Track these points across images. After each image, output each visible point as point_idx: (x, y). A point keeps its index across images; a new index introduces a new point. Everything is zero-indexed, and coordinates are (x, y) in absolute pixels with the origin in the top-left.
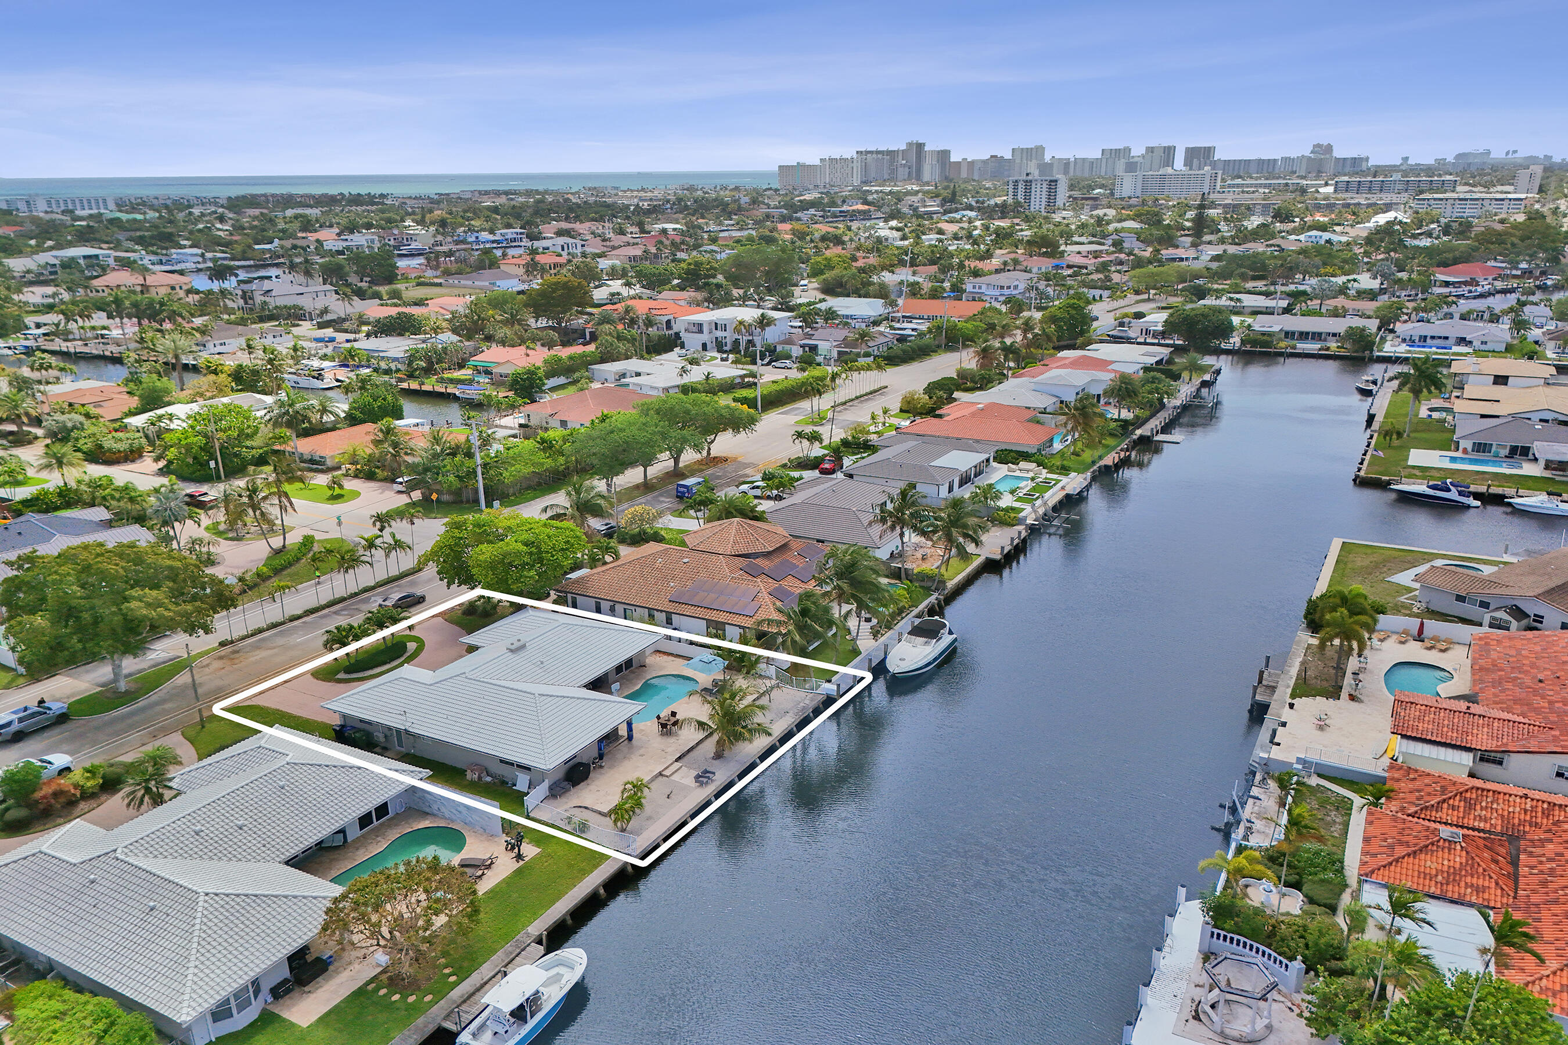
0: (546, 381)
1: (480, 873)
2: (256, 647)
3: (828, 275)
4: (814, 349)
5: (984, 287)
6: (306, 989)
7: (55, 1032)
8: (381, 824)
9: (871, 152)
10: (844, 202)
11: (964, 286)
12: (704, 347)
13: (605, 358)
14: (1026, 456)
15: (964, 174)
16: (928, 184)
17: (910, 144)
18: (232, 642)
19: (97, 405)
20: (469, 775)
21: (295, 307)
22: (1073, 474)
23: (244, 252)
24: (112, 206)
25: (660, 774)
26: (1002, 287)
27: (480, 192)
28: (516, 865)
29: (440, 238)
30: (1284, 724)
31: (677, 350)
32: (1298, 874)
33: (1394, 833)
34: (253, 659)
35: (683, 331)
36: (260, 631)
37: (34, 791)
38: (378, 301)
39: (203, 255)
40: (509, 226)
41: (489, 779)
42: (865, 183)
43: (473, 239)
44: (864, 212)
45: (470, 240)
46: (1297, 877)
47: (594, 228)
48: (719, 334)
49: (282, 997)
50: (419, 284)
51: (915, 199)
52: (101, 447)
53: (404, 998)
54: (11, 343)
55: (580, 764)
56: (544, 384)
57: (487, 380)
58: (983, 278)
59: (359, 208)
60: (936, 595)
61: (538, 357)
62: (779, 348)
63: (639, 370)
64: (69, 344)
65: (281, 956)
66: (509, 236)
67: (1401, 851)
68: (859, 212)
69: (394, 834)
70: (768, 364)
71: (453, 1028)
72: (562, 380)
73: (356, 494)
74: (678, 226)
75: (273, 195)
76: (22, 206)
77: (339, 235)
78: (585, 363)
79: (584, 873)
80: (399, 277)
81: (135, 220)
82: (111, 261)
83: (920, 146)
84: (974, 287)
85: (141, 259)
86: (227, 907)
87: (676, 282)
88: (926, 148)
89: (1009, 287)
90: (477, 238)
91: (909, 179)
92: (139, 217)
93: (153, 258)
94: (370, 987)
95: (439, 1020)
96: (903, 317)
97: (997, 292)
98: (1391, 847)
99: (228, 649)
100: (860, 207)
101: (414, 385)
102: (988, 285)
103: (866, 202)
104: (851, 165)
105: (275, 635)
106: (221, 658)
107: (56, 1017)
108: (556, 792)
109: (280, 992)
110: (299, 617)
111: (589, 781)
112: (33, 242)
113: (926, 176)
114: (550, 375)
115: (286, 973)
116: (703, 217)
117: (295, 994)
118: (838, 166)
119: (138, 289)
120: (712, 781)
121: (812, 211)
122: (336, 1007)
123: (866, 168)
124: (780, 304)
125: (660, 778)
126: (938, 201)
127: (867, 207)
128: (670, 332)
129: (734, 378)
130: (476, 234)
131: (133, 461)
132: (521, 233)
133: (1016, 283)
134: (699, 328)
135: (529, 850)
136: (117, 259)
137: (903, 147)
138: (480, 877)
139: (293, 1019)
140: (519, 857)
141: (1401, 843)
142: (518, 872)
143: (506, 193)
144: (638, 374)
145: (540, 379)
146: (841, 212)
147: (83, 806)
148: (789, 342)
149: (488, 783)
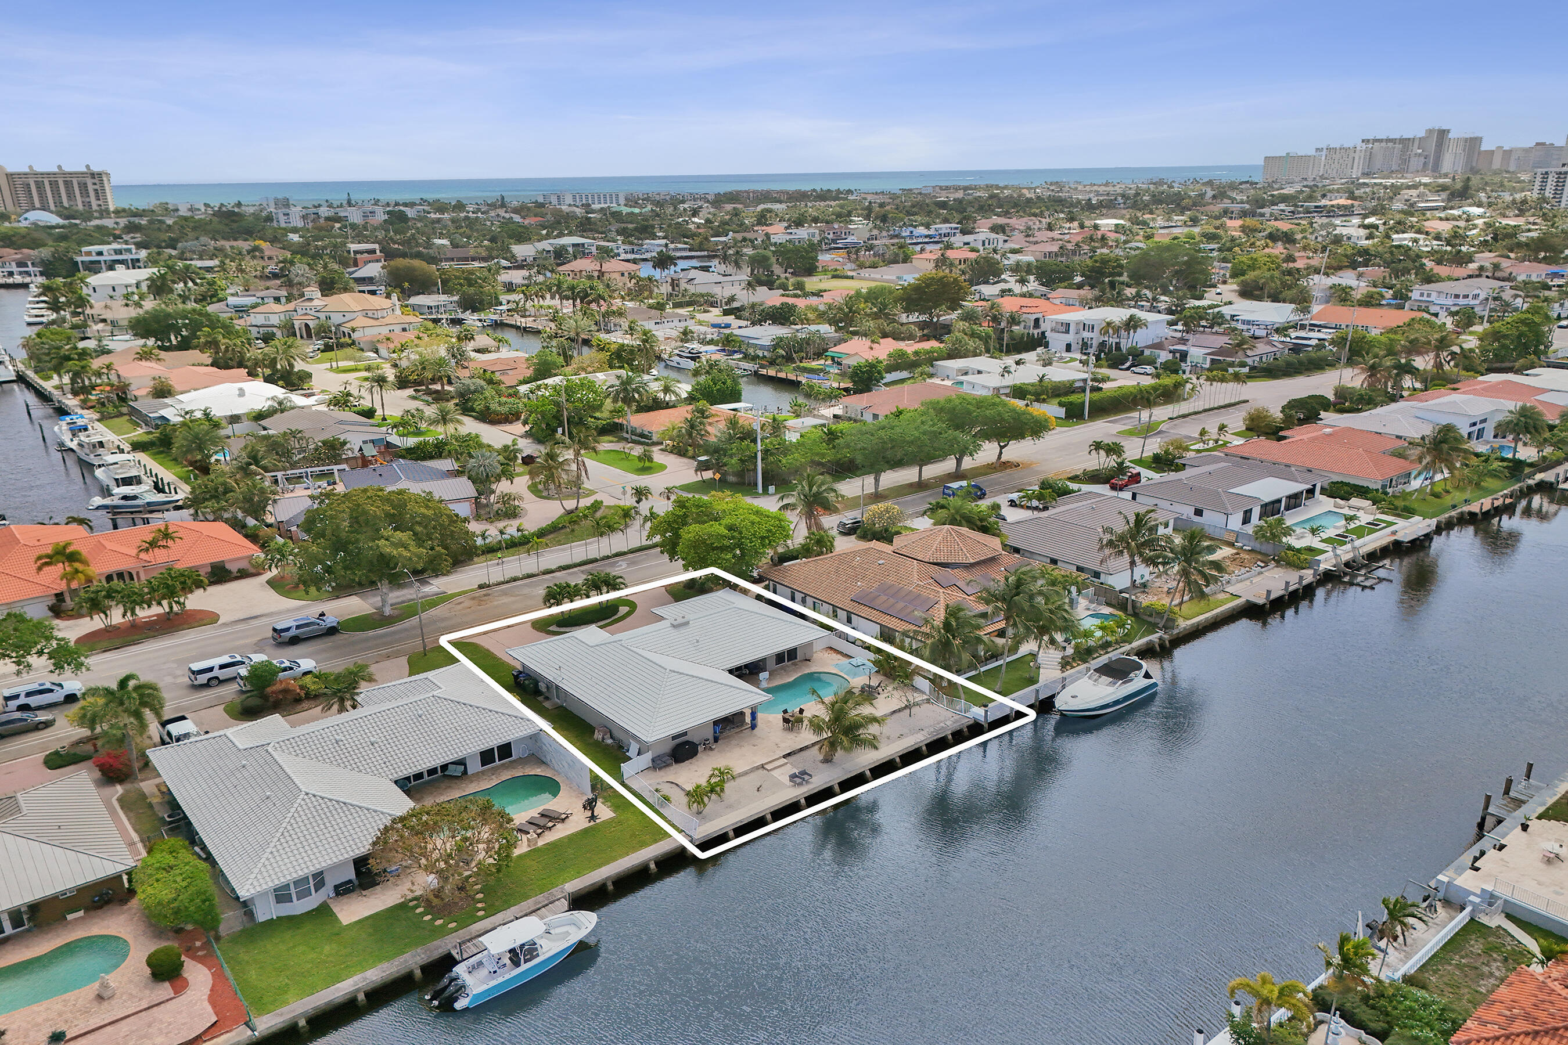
0: (885, 375)
1: (550, 824)
2: (505, 593)
3: (1251, 275)
4: (1184, 356)
5: (1434, 295)
6: (364, 893)
7: (157, 880)
8: (503, 765)
9: (1380, 141)
10: (1324, 196)
11: (1410, 294)
12: (1068, 348)
13: (951, 355)
14: (1362, 492)
15: (1497, 164)
16: (1446, 176)
17: (1430, 132)
18: (489, 586)
19: (504, 372)
20: (598, 736)
21: (708, 294)
22: (1417, 518)
23: (701, 243)
24: (622, 201)
25: (762, 766)
26: (1457, 296)
27: (941, 188)
28: (587, 825)
29: (875, 232)
30: (1502, 847)
31: (1040, 350)
32: (1388, 1023)
33: (1527, 1004)
34: (496, 603)
35: (1049, 330)
36: (515, 579)
37: (269, 686)
38: (781, 292)
39: (666, 245)
40: (946, 221)
41: (610, 741)
42: (1366, 175)
43: (908, 233)
44: (1345, 207)
45: (904, 234)
46: (1386, 1026)
47: (1031, 223)
48: (1086, 335)
49: (342, 895)
50: (834, 277)
51: (1414, 192)
52: (488, 408)
53: (434, 920)
54: (483, 316)
55: (687, 742)
56: (882, 378)
57: (836, 371)
58: (1433, 285)
59: (822, 204)
60: (1160, 633)
61: (884, 350)
62: (1147, 352)
63: (980, 369)
64: (523, 320)
65: (346, 856)
66: (943, 232)
67: (1520, 1026)
68: (1339, 207)
69: (506, 775)
70: (1128, 369)
71: (458, 957)
72: (905, 374)
73: (663, 467)
74: (1122, 222)
75: (753, 192)
76: (554, 200)
77: (786, 228)
78: (931, 359)
79: (643, 845)
80: (820, 269)
81: (632, 213)
82: (594, 249)
83: (1443, 133)
84: (1422, 295)
85: (618, 248)
86: (318, 808)
87: (1078, 279)
88: (1450, 136)
89: (1466, 296)
90: (911, 232)
91: (1423, 171)
92: (637, 211)
93: (628, 247)
94: (411, 904)
95: (449, 946)
96: (1311, 325)
97: (1450, 302)
98: (1512, 1019)
99: (483, 591)
100: (1342, 201)
101: (772, 372)
102: (1440, 292)
103: (1352, 196)
104: (1352, 155)
105: (525, 585)
106: (473, 599)
107: (164, 869)
108: (658, 764)
109: (343, 890)
110: (552, 572)
111: (693, 760)
112: (544, 232)
113: (1447, 166)
114: (890, 369)
115: (351, 874)
116: (1151, 213)
117: (354, 895)
118: (1337, 156)
119: (596, 274)
120: (807, 782)
121: (1282, 206)
122: (377, 914)
123: (1370, 156)
124: (1176, 306)
125: (761, 771)
126: (1444, 195)
127: (1350, 202)
128: (1036, 332)
129: (1074, 381)
130: (911, 229)
131: (511, 423)
132: (956, 228)
133: (1476, 292)
134: (1066, 327)
135: (604, 812)
136: (598, 248)
137: (1422, 134)
138: (550, 828)
139: (340, 916)
140: (593, 817)
141: (1528, 1017)
142: (585, 832)
143: (965, 189)
144: (979, 372)
145: (879, 372)
146: (1316, 207)
147: (305, 704)
148: (1159, 346)
149: (608, 745)
